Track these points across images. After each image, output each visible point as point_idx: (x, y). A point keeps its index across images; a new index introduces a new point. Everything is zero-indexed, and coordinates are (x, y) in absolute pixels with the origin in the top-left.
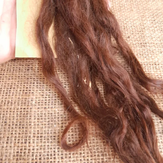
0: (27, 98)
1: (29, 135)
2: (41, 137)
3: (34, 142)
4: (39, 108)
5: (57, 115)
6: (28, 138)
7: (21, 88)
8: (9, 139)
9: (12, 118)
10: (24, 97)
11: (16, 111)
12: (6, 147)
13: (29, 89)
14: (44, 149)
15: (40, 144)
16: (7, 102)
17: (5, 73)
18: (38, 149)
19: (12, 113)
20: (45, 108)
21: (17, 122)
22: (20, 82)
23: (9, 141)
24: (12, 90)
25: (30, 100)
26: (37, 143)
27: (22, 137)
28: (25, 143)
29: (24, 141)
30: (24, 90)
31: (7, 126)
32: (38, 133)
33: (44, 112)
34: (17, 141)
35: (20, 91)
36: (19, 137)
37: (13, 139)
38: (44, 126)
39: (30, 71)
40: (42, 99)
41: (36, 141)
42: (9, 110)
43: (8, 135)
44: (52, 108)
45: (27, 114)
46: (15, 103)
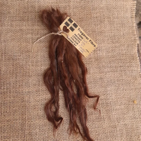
0: (23, 116)
1: (26, 134)
2: (31, 134)
3: (28, 137)
4: (29, 121)
5: (37, 124)
6: (25, 135)
7: (20, 112)
8: (18, 136)
9: (18, 127)
10: (22, 116)
11: (19, 123)
12: (17, 139)
13: (23, 112)
14: (33, 139)
15: (31, 137)
16: (14, 119)
17: (11, 104)
18: (30, 140)
19: (17, 124)
20: (32, 121)
21: (20, 128)
22: (19, 109)
23: (18, 137)
24: (16, 113)
25: (25, 117)
26: (30, 137)
27: (23, 135)
28: (25, 137)
29: (24, 137)
30: (21, 113)
31: (16, 131)
32: (30, 133)
33: (31, 123)
34: (21, 137)
35: (20, 113)
36: (22, 135)
37: (19, 136)
38: (32, 130)
39: (23, 102)
40: (30, 117)
41: (29, 136)
42: (16, 123)
43: (17, 135)
44: (35, 121)
45: (24, 124)
46: (18, 119)
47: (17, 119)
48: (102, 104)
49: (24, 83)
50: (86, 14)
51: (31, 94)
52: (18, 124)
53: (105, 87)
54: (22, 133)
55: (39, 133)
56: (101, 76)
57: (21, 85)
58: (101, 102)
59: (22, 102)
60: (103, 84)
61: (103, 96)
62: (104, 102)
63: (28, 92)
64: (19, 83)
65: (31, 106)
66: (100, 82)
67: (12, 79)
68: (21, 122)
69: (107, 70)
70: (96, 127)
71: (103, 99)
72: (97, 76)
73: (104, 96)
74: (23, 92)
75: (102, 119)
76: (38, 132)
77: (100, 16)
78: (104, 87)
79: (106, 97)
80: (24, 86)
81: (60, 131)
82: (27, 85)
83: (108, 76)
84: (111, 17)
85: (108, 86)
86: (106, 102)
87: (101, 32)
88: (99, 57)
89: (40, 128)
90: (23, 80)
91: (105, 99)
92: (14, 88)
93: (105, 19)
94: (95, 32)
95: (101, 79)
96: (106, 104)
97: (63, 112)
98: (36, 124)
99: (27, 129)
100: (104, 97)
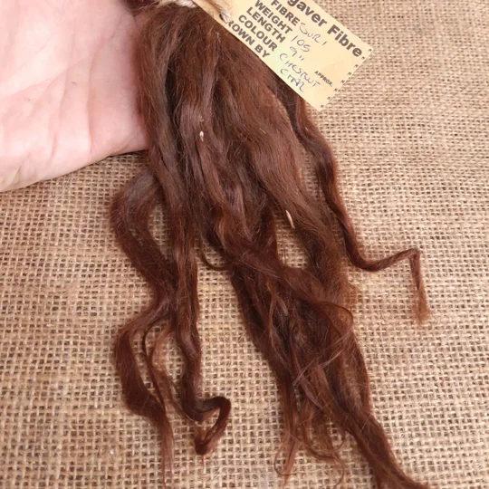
47: (16, 391)
48: (454, 350)
49: (77, 226)
50: (358, 4)
51: (104, 276)
52: (17, 415)
53: (463, 275)
54: (28, 469)
55: (124, 473)
56: (438, 226)
57: (61, 235)
58: (451, 341)
59: (55, 309)
60: (452, 259)
61: (455, 314)
62: (462, 341)
63: (92, 266)
64: (51, 227)
65: (96, 330)
66: (435, 252)
67: (25, 205)
68: (35, 407)
69: (463, 204)
70: (431, 463)
71: (455, 327)
72: (421, 226)
73: (463, 313)
74: (66, 263)
75: (461, 425)
76: (116, 466)
77: (415, 12)
78: (455, 273)
79: (470, 319)
80: (74, 241)
81: (239, 470)
82: (90, 236)
83: (469, 225)
84: (459, 20)
85: (476, 268)
86: (472, 343)
87: (424, 66)
88: (420, 150)
89: (130, 446)
90: (74, 215)
91: (467, 327)
92: (23, 244)
93: (436, 23)
94: (398, 64)
95: (438, 238)
96: (473, 350)
97: (257, 375)
98: (114, 421)
99: (60, 446)
100: (459, 319)
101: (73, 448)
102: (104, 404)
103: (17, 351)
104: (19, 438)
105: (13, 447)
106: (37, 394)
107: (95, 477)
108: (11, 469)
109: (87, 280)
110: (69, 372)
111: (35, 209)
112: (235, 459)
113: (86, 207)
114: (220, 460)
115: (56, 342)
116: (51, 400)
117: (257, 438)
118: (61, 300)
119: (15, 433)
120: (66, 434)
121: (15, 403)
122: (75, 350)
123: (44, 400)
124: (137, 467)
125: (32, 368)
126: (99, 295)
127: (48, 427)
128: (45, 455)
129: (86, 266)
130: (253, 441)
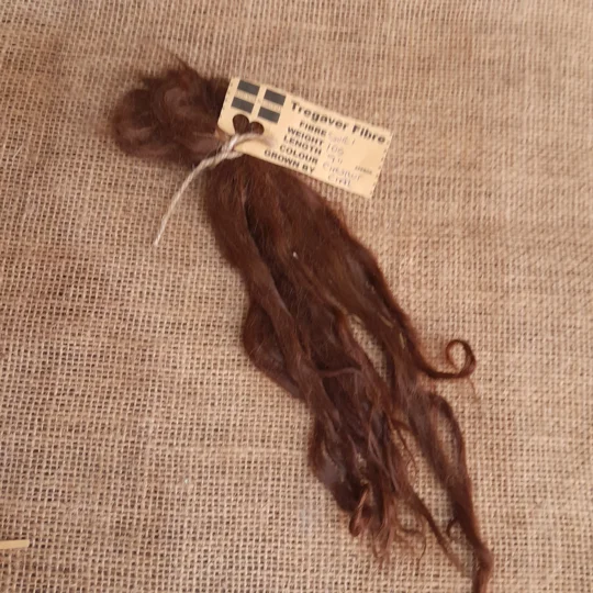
101: (156, 476)
102: (181, 442)
103: (113, 395)
104: (115, 465)
105: (111, 471)
106: (128, 431)
107: (173, 499)
108: (109, 488)
109: (169, 336)
110: (154, 414)
111: (125, 266)
112: (281, 494)
113: (169, 268)
114: (269, 493)
115: (144, 388)
116: (140, 436)
117: (299, 478)
118: (147, 353)
119: (112, 461)
120: (151, 464)
121: (111, 437)
122: (159, 397)
123: (134, 436)
124: (205, 494)
125: (125, 410)
126: (179, 351)
127: (137, 458)
128: (135, 480)
129: (168, 323)
130: (296, 480)
